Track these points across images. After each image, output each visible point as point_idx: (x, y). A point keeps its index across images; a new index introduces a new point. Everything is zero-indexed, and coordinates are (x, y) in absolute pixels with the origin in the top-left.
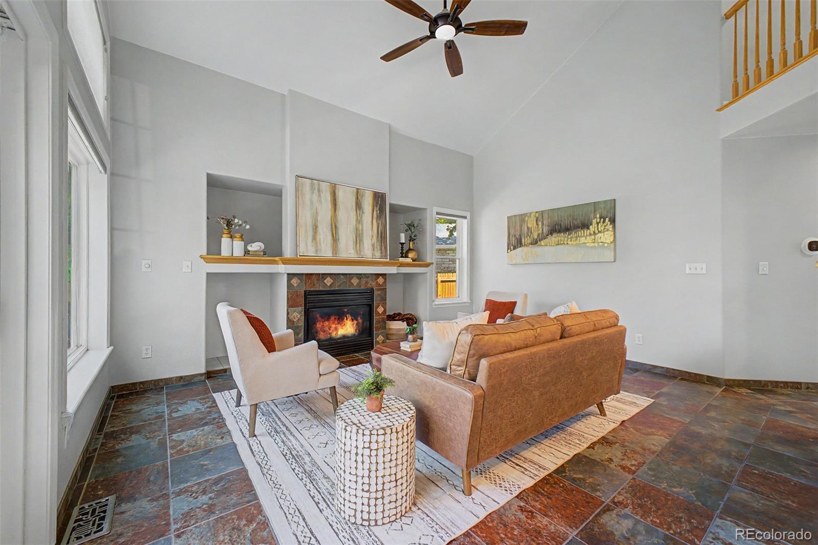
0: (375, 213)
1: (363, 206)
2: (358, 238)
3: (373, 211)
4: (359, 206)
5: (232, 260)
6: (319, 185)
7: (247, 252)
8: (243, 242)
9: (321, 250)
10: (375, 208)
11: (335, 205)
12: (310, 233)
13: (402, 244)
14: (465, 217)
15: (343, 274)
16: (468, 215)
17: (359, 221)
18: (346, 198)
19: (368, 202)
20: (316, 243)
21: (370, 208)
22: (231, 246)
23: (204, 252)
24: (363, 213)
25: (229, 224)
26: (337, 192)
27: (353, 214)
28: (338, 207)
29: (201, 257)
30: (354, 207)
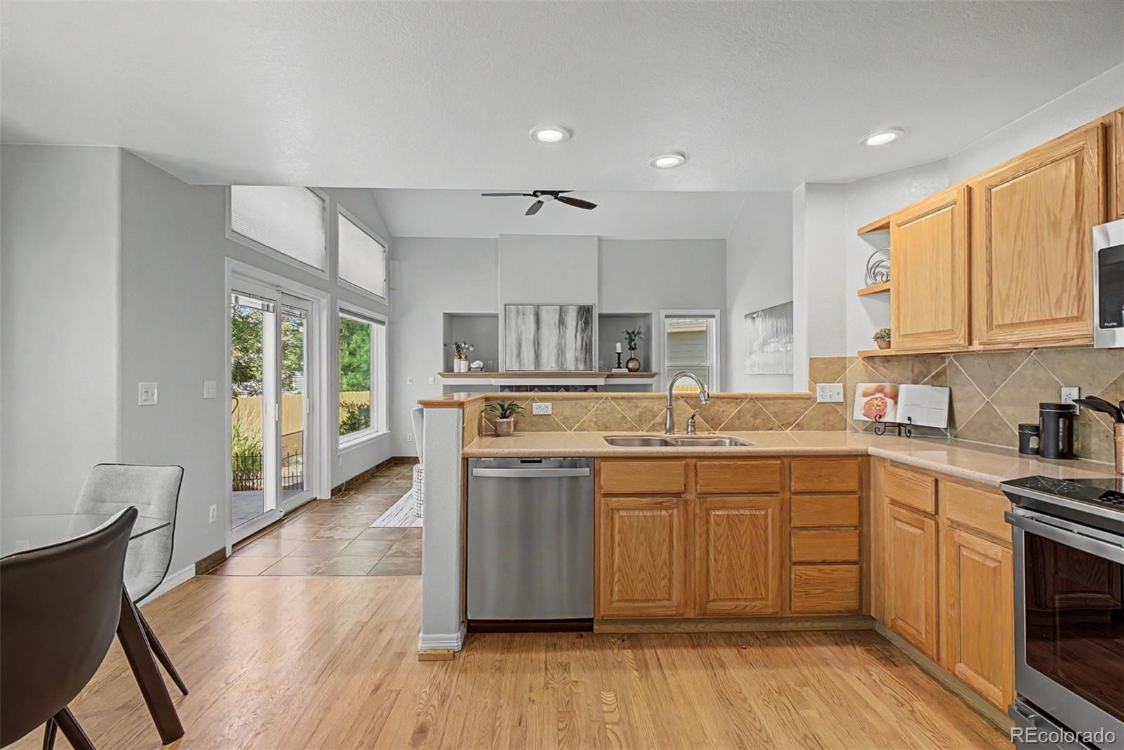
0: (579, 325)
1: (566, 320)
2: (561, 352)
3: (577, 324)
4: (562, 322)
5: (460, 375)
6: (523, 309)
7: (470, 369)
8: (467, 362)
9: (524, 365)
10: (580, 322)
11: (538, 324)
12: (515, 351)
13: (619, 354)
14: (713, 316)
15: (549, 386)
16: (717, 313)
17: (561, 336)
18: (549, 316)
19: (572, 318)
20: (520, 359)
21: (574, 323)
22: (460, 365)
23: (441, 369)
24: (566, 327)
25: (458, 347)
26: (540, 313)
27: (555, 331)
28: (540, 325)
29: (439, 374)
30: (557, 324)
